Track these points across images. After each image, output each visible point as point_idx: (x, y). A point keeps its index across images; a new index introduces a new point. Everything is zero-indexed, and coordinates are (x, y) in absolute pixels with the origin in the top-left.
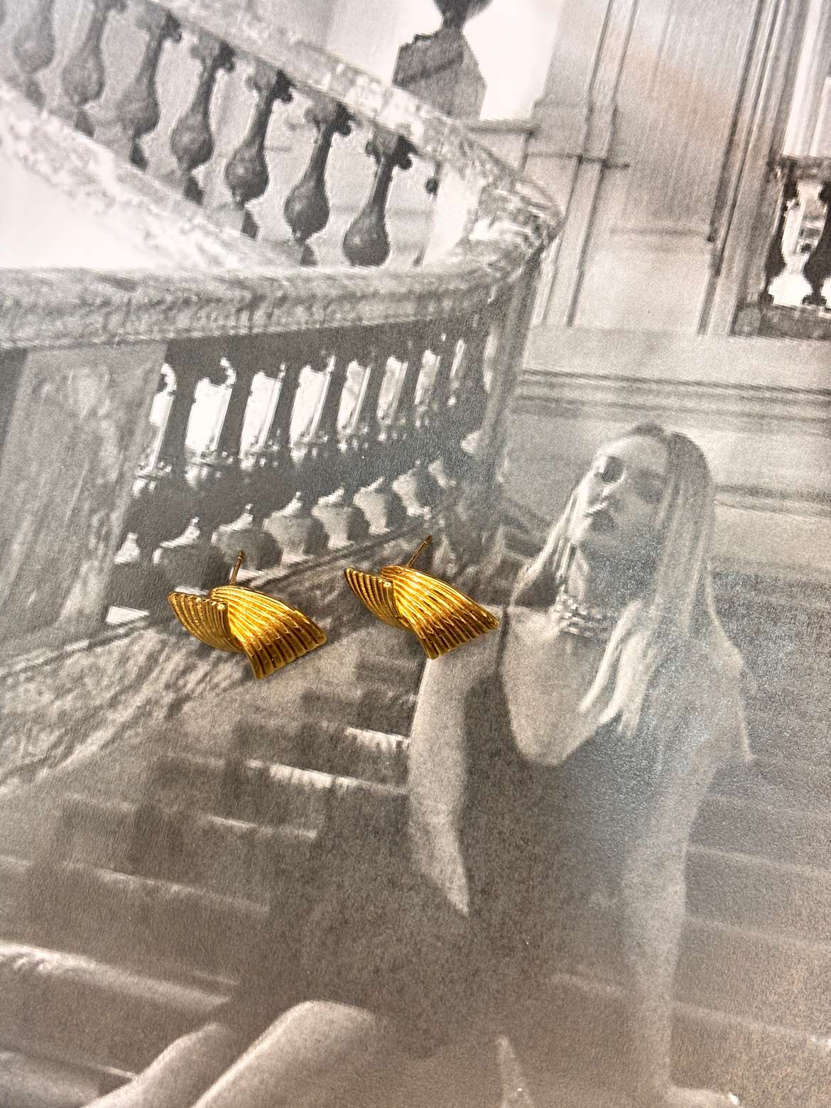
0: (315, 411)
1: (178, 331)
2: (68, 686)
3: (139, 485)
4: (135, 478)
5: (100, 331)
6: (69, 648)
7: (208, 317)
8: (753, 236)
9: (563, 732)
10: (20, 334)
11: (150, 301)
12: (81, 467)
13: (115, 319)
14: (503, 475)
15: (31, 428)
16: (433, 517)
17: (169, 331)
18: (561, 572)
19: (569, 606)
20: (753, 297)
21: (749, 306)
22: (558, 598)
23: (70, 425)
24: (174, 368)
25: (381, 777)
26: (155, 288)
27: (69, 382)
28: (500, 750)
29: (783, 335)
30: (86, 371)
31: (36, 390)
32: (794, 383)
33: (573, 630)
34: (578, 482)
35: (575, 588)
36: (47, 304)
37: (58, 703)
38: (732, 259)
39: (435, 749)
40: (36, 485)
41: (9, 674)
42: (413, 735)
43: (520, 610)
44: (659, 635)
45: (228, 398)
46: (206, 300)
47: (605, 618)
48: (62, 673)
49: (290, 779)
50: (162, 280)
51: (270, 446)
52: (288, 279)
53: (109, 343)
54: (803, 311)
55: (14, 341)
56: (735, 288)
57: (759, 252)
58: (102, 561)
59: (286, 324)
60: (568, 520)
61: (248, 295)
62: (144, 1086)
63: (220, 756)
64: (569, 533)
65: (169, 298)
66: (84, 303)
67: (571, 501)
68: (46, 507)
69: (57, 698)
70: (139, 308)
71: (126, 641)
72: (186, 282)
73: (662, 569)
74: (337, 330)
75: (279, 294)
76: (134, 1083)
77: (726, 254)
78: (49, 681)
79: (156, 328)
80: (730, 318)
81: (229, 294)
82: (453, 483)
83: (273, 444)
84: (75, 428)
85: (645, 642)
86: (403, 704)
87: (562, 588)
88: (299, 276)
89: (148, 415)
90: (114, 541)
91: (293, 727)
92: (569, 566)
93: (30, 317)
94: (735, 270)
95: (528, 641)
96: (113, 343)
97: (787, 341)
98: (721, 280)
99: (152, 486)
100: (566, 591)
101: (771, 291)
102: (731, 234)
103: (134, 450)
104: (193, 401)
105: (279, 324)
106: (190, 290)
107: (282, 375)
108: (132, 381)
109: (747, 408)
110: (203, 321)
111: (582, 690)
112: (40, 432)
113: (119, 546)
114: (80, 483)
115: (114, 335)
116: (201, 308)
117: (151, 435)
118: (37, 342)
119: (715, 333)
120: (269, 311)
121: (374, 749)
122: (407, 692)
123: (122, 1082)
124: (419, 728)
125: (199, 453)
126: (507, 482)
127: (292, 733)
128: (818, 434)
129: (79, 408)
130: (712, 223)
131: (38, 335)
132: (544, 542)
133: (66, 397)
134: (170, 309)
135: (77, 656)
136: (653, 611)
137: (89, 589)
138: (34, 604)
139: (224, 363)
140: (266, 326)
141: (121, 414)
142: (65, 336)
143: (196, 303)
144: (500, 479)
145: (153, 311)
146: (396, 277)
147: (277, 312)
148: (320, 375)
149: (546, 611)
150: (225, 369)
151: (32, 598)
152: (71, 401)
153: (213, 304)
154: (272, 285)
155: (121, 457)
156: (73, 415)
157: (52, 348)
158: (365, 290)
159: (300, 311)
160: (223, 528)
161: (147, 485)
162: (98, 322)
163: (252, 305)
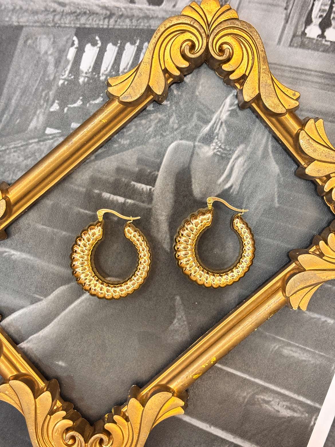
0: (130, 60)
1: (80, 24)
2: (30, 155)
3: (61, 82)
4: (60, 79)
5: (51, 22)
6: (31, 141)
7: (93, 20)
8: (302, 9)
9: (211, 190)
10: (21, 20)
11: (71, 12)
12: (40, 73)
13: (57, 17)
14: (199, 92)
15: (22, 56)
16: (171, 106)
17: (77, 24)
18: (216, 131)
19: (218, 144)
20: (299, 33)
21: (297, 36)
22: (214, 141)
23: (37, 57)
24: (78, 38)
25: (143, 200)
26: (73, 6)
27: (38, 40)
28: (187, 195)
29: (309, 48)
30: (45, 36)
31: (25, 42)
32: (310, 67)
33: (218, 153)
34: (226, 98)
35: (221, 138)
36: (32, 9)
37: (25, 161)
38: (293, 17)
39: (163, 192)
40: (23, 79)
41: (8, 149)
42: (156, 187)
43: (199, 144)
44: (249, 158)
45: (97, 52)
46: (92, 13)
47: (230, 150)
48: (27, 150)
49: (109, 198)
50: (76, 4)
51: (112, 72)
52: (125, 8)
53: (54, 26)
54: (317, 40)
55: (19, 23)
56: (293, 28)
57: (303, 16)
58: (45, 110)
59: (122, 26)
60: (221, 112)
61: (108, 13)
62: (47, 302)
63: (84, 187)
64: (221, 117)
65: (78, 11)
66: (46, 10)
67: (223, 104)
68: (26, 87)
69: (25, 159)
70: (67, 14)
71: (52, 141)
72: (85, 5)
73: (254, 133)
74: (141, 30)
75: (120, 13)
76: (44, 301)
77: (291, 15)
78: (22, 153)
79: (72, 22)
80: (290, 40)
81: (101, 12)
82: (180, 93)
83: (113, 71)
84: (39, 58)
85: (244, 160)
86: (153, 175)
87: (216, 137)
88: (128, 7)
89: (66, 56)
90: (50, 103)
91: (112, 179)
92: (219, 129)
93: (26, 14)
94: (293, 22)
95: (201, 155)
96: (56, 27)
97: (310, 51)
98: (288, 25)
99: (66, 83)
100: (217, 138)
101: (306, 31)
102: (294, 7)
103: (60, 68)
104: (84, 51)
105: (119, 25)
106: (87, 9)
107: (119, 45)
108: (61, 42)
109: (292, 75)
110: (91, 21)
111: (219, 175)
112: (26, 58)
113: (52, 105)
114: (39, 79)
115: (56, 24)
116: (90, 16)
117: (67, 63)
118: (27, 24)
119: (284, 45)
120: (116, 19)
121: (141, 190)
122: (155, 171)
123: (40, 300)
124: (158, 184)
125: (85, 72)
126: (200, 95)
127: (111, 182)
128: (317, 88)
129: (41, 50)
130: (287, 3)
131: (28, 21)
132: (211, 119)
133: (36, 46)
134: (78, 15)
135: (34, 144)
136: (248, 149)
137: (39, 120)
138: (19, 123)
139: (97, 38)
140: (114, 25)
141: (56, 54)
142: (38, 22)
143: (89, 14)
144: (197, 93)
145: (72, 15)
146: (166, 11)
147: (119, 20)
148: (133, 46)
149: (209, 145)
150: (97, 41)
151: (18, 121)
152: (38, 47)
153: (95, 15)
154: (118, 10)
155: (55, 71)
156: (39, 53)
157: (33, 26)
158: (153, 15)
159: (128, 21)
160: (91, 102)
161: (64, 82)
162: (50, 18)
163: (110, 16)
